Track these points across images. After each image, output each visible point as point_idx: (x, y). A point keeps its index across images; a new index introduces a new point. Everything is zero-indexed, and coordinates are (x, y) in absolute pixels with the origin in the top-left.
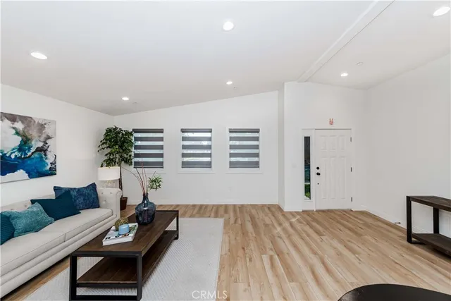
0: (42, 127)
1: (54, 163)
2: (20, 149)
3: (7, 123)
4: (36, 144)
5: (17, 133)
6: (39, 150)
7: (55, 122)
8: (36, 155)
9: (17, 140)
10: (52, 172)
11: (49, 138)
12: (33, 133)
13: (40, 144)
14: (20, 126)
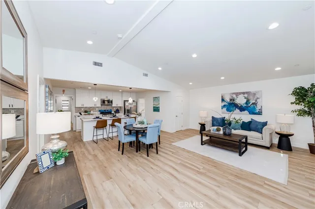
0: (254, 94)
1: (261, 110)
2: (246, 103)
3: (242, 95)
4: (252, 101)
5: (245, 98)
6: (253, 104)
7: (261, 91)
8: (252, 106)
9: (245, 101)
10: (260, 113)
11: (258, 98)
12: (251, 97)
13: (254, 102)
14: (246, 95)
